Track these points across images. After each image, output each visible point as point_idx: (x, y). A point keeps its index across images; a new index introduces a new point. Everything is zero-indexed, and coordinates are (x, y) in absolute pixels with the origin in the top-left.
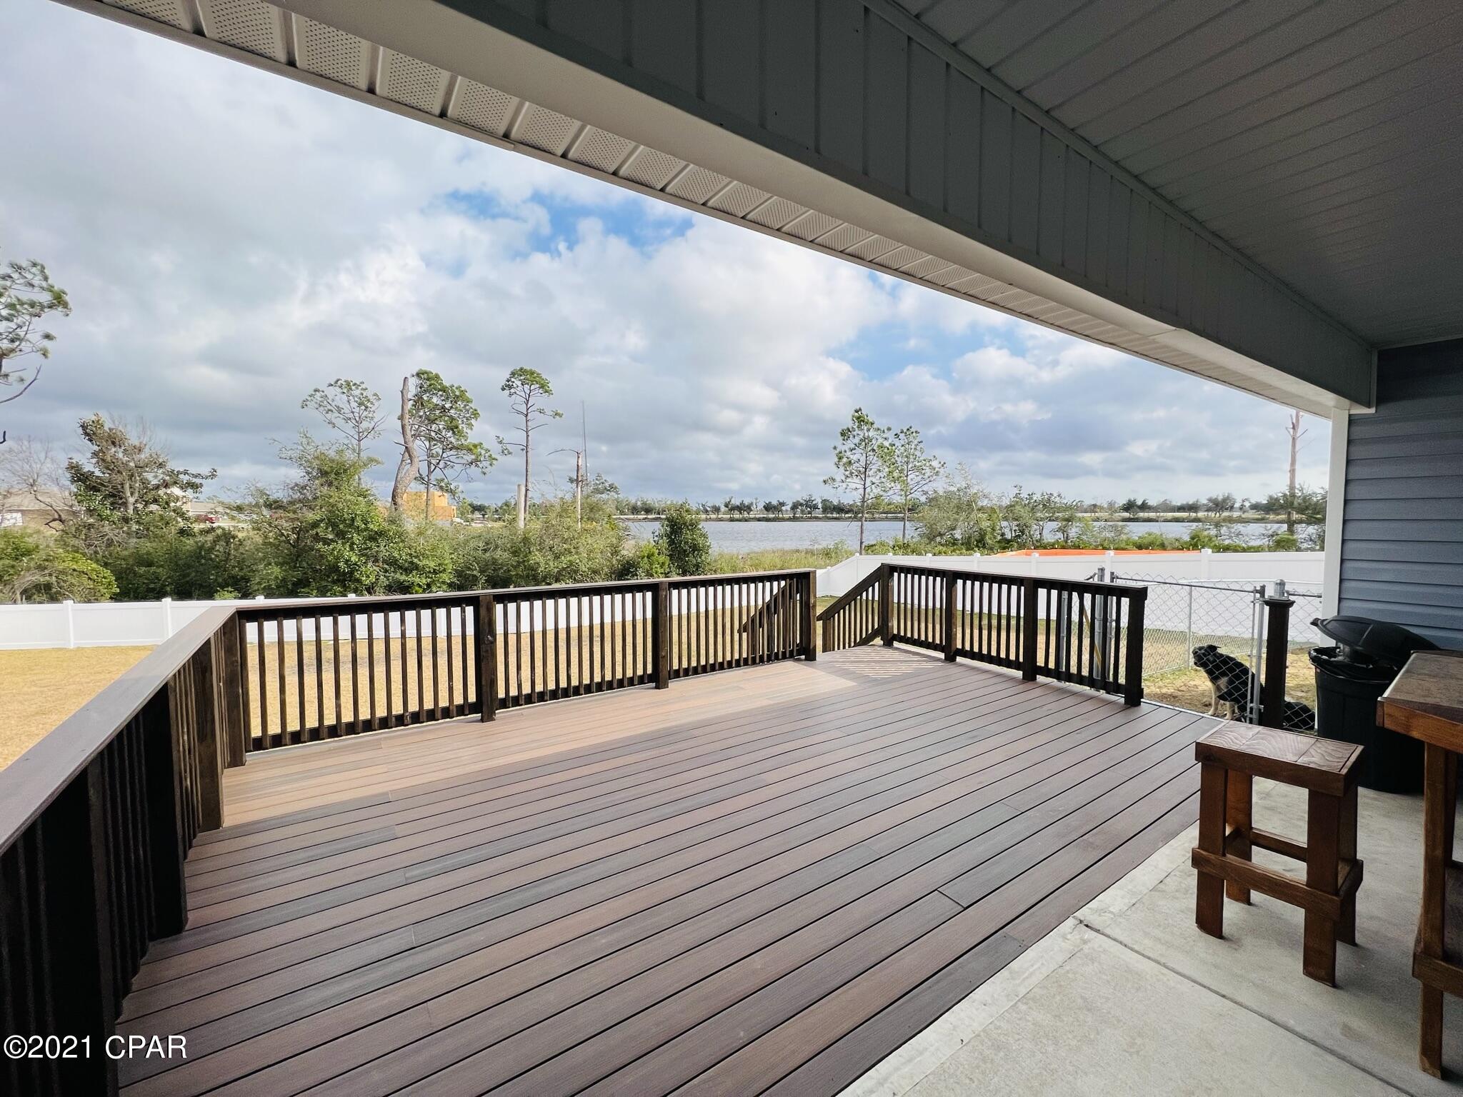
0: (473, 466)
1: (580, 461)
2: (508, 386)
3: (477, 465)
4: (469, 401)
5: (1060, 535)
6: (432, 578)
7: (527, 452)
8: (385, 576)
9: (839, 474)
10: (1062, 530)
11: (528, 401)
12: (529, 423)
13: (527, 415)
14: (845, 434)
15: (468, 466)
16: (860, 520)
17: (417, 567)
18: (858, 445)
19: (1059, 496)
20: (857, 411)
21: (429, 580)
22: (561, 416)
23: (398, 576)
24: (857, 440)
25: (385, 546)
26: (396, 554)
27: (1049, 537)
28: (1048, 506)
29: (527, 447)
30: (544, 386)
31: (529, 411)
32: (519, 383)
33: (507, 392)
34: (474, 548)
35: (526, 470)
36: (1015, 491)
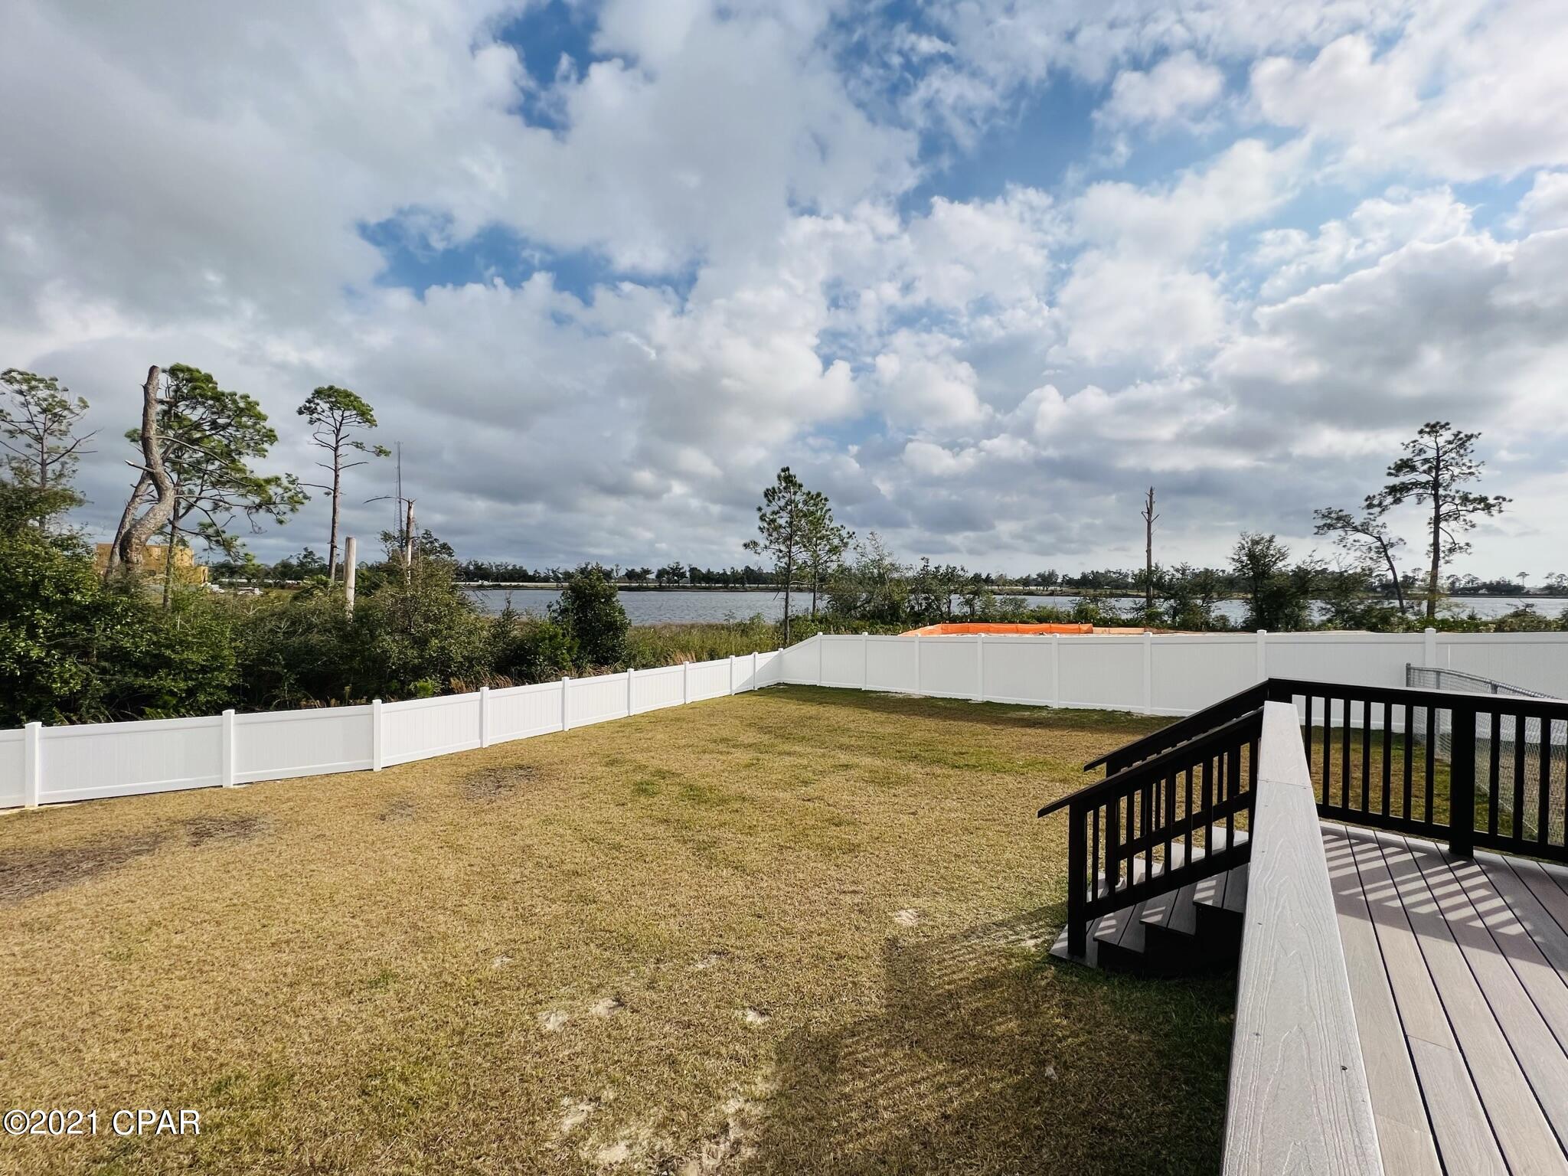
0: (262, 512)
1: (412, 513)
2: (307, 409)
3: (269, 511)
4: (260, 417)
5: (967, 609)
6: (197, 679)
7: (335, 497)
8: (101, 680)
9: (762, 540)
10: (969, 603)
11: (339, 430)
12: (340, 460)
13: (336, 449)
14: (770, 494)
15: (254, 510)
16: (786, 590)
17: (167, 663)
18: (783, 508)
19: (962, 569)
20: (784, 470)
21: (191, 683)
22: (387, 454)
23: (129, 679)
24: (782, 503)
25: (104, 630)
26: (127, 643)
27: (956, 610)
28: (949, 579)
29: (335, 490)
30: (364, 415)
31: (340, 443)
32: (326, 406)
33: (306, 417)
34: (271, 630)
35: (334, 520)
36: (923, 563)
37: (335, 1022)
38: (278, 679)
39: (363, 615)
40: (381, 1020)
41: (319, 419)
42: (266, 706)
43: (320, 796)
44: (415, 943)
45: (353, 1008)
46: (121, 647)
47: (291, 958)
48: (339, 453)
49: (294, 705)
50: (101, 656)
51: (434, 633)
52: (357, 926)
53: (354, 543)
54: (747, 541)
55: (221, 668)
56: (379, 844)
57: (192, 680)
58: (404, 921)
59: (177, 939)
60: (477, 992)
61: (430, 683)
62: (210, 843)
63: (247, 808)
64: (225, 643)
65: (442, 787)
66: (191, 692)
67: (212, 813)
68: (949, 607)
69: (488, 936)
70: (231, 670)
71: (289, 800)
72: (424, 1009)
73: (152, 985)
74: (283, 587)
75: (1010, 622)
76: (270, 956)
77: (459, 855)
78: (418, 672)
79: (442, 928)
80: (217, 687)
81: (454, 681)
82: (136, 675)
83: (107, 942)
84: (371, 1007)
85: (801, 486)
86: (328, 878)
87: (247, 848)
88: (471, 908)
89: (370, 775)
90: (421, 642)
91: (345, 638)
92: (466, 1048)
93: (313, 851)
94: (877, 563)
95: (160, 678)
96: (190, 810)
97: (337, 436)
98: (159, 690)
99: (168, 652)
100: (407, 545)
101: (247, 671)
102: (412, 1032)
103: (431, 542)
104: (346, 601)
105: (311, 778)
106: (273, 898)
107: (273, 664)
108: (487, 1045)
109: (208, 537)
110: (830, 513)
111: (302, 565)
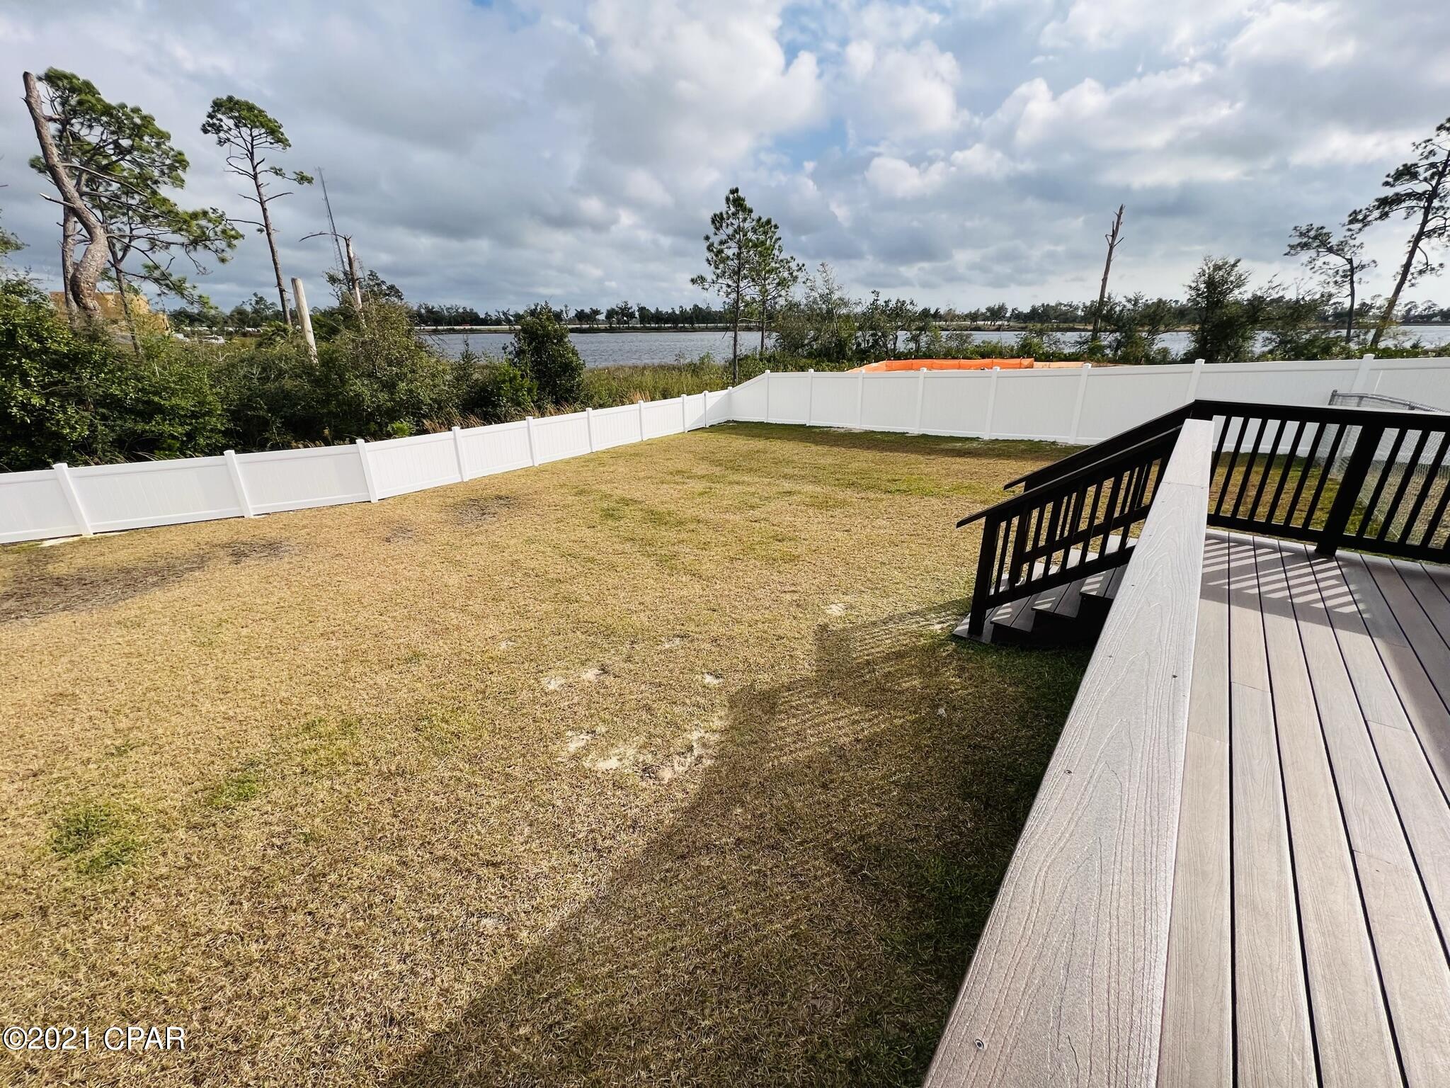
0: (200, 249)
1: (351, 251)
2: (212, 127)
3: (207, 247)
4: (164, 136)
5: (912, 345)
6: (191, 424)
7: (269, 234)
8: (104, 425)
9: (709, 273)
10: (915, 339)
11: (252, 154)
12: (262, 190)
13: (255, 177)
14: (718, 220)
15: (192, 248)
16: (734, 330)
17: (160, 409)
18: (731, 237)
19: (912, 303)
20: (732, 192)
21: (188, 428)
22: (310, 181)
23: (129, 425)
24: (730, 231)
25: (91, 379)
26: (115, 390)
27: (901, 346)
28: (898, 314)
29: (267, 226)
30: (274, 131)
31: (258, 169)
32: (231, 123)
33: (212, 137)
34: (245, 377)
35: (274, 260)
36: (873, 297)
37: (385, 686)
38: (265, 424)
39: (328, 361)
40: (420, 685)
42: (262, 448)
43: (331, 523)
44: (435, 632)
45: (395, 677)
46: (112, 394)
47: (339, 644)
48: (259, 181)
49: (287, 446)
50: (98, 404)
51: (401, 377)
52: (385, 621)
53: (300, 283)
54: (695, 276)
55: (210, 413)
56: (389, 561)
57: (187, 424)
58: (424, 618)
59: (245, 632)
60: (490, 666)
61: (404, 425)
62: (248, 561)
63: (272, 534)
64: (206, 389)
65: (434, 515)
66: (190, 436)
67: (243, 538)
68: (895, 344)
69: (493, 627)
70: (220, 415)
71: (304, 527)
72: (451, 677)
73: (235, 662)
74: (245, 335)
75: (954, 358)
76: (321, 642)
77: (458, 568)
78: (393, 415)
79: (455, 622)
80: (211, 431)
81: (426, 422)
83: (189, 634)
84: (409, 676)
85: (751, 211)
86: (355, 586)
87: (281, 565)
88: (476, 606)
89: (367, 506)
90: (390, 386)
91: (317, 382)
92: (489, 701)
93: (336, 566)
94: (826, 298)
95: (158, 423)
96: (223, 535)
97: (252, 160)
98: (161, 434)
99: (156, 399)
100: (354, 288)
101: (235, 415)
102: (445, 692)
103: (378, 285)
104: (307, 347)
105: (319, 509)
106: (312, 601)
107: (256, 409)
108: (504, 699)
109: (156, 280)
110: (779, 243)
111: (256, 311)
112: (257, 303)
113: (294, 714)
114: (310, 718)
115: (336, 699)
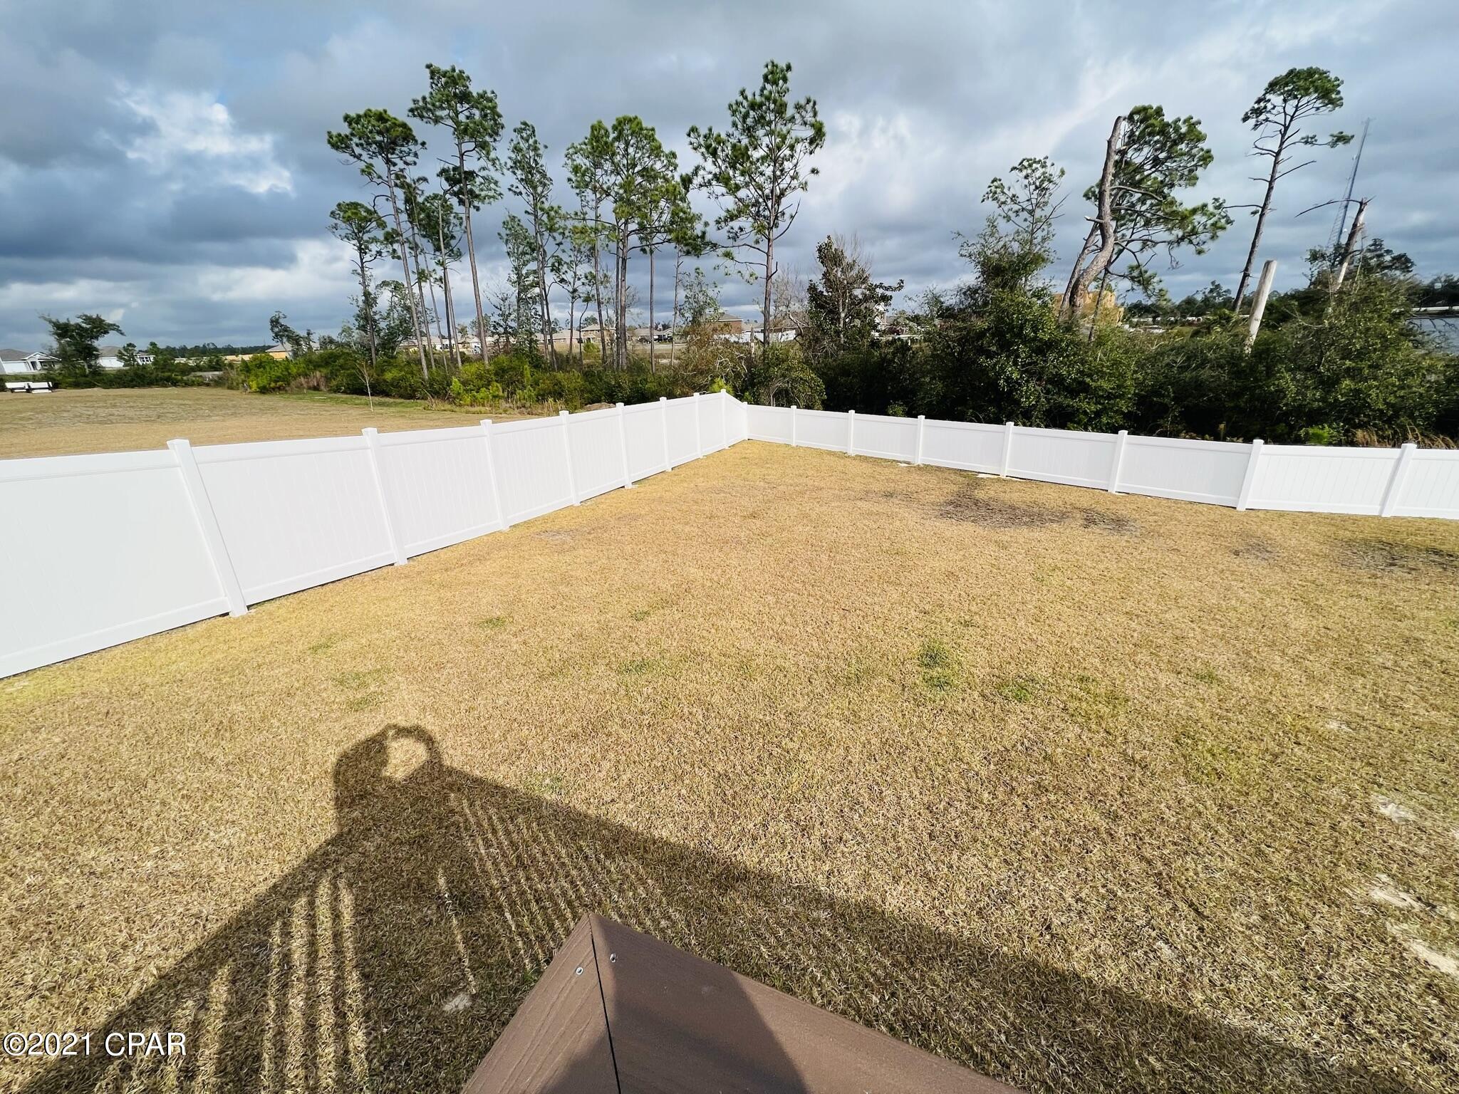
0: (1184, 245)
3: (1191, 242)
4: (1201, 138)
8: (1046, 398)
15: (1176, 245)
17: (1087, 389)
21: (1099, 407)
23: (1061, 399)
25: (1053, 361)
26: (1064, 371)
29: (1264, 208)
34: (1168, 364)
37: (1163, 686)
38: (1164, 410)
39: (1263, 351)
40: (1201, 705)
41: (1267, 120)
42: (1150, 432)
43: (1181, 518)
44: (1246, 667)
45: (1179, 684)
46: (1061, 375)
47: (1138, 628)
48: (1281, 158)
49: (1175, 435)
50: (1049, 381)
51: (1351, 373)
52: (1194, 629)
53: (1274, 267)
55: (1121, 396)
56: (1227, 574)
57: (1100, 404)
58: (1239, 645)
59: (1069, 583)
60: (1300, 735)
61: (1326, 431)
62: (1093, 528)
63: (1124, 512)
64: (1129, 374)
65: (1312, 544)
66: (1098, 414)
67: (1099, 509)
69: (1329, 697)
70: (1129, 398)
71: (1155, 514)
72: (1241, 718)
73: (1052, 602)
74: (1183, 325)
76: (1123, 619)
77: (1314, 613)
78: (1316, 417)
79: (1277, 668)
80: (1116, 412)
81: (1360, 434)
82: (1066, 397)
83: (1032, 568)
84: (1194, 691)
86: (1177, 584)
87: (1119, 541)
88: (1317, 665)
89: (1231, 512)
90: (1329, 384)
91: (1238, 373)
92: (1277, 769)
93: (1168, 559)
95: (1080, 401)
96: (1085, 502)
97: (1283, 136)
98: (1078, 410)
99: (1088, 380)
100: (1341, 263)
101: (1142, 400)
102: (1227, 728)
104: (1247, 334)
105: (1176, 501)
106: (1132, 582)
107: (1163, 396)
108: (1300, 779)
109: (1132, 279)
111: (1206, 300)
112: (1211, 291)
113: (1077, 663)
114: (1087, 674)
115: (1113, 671)
